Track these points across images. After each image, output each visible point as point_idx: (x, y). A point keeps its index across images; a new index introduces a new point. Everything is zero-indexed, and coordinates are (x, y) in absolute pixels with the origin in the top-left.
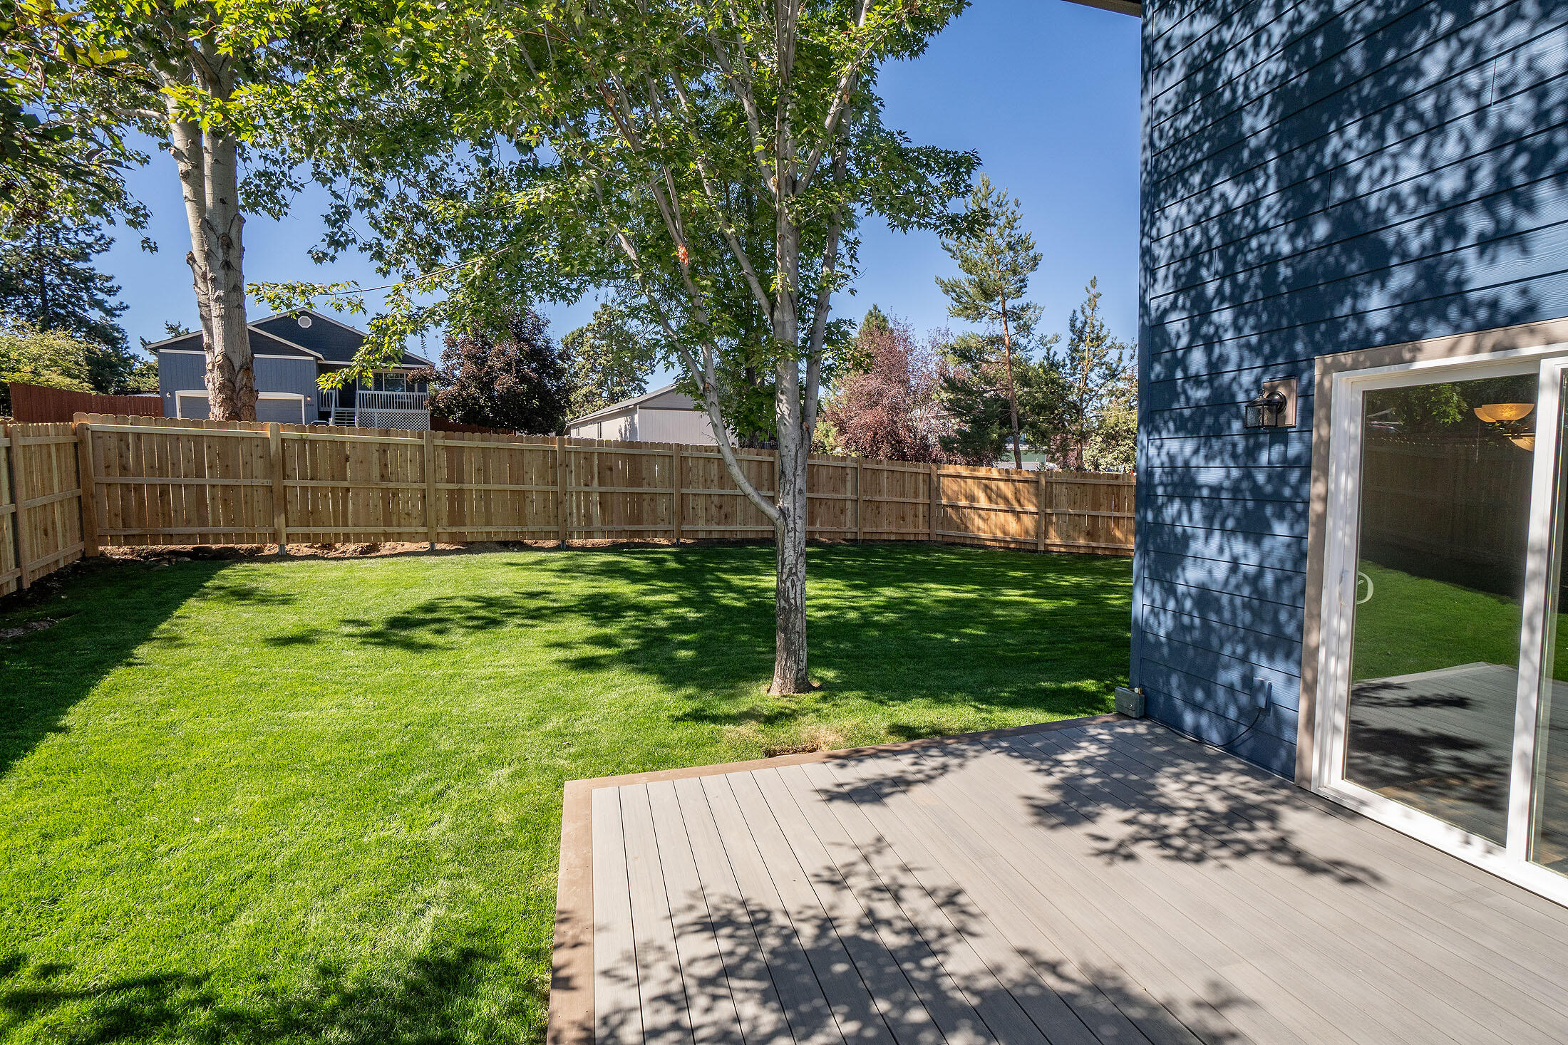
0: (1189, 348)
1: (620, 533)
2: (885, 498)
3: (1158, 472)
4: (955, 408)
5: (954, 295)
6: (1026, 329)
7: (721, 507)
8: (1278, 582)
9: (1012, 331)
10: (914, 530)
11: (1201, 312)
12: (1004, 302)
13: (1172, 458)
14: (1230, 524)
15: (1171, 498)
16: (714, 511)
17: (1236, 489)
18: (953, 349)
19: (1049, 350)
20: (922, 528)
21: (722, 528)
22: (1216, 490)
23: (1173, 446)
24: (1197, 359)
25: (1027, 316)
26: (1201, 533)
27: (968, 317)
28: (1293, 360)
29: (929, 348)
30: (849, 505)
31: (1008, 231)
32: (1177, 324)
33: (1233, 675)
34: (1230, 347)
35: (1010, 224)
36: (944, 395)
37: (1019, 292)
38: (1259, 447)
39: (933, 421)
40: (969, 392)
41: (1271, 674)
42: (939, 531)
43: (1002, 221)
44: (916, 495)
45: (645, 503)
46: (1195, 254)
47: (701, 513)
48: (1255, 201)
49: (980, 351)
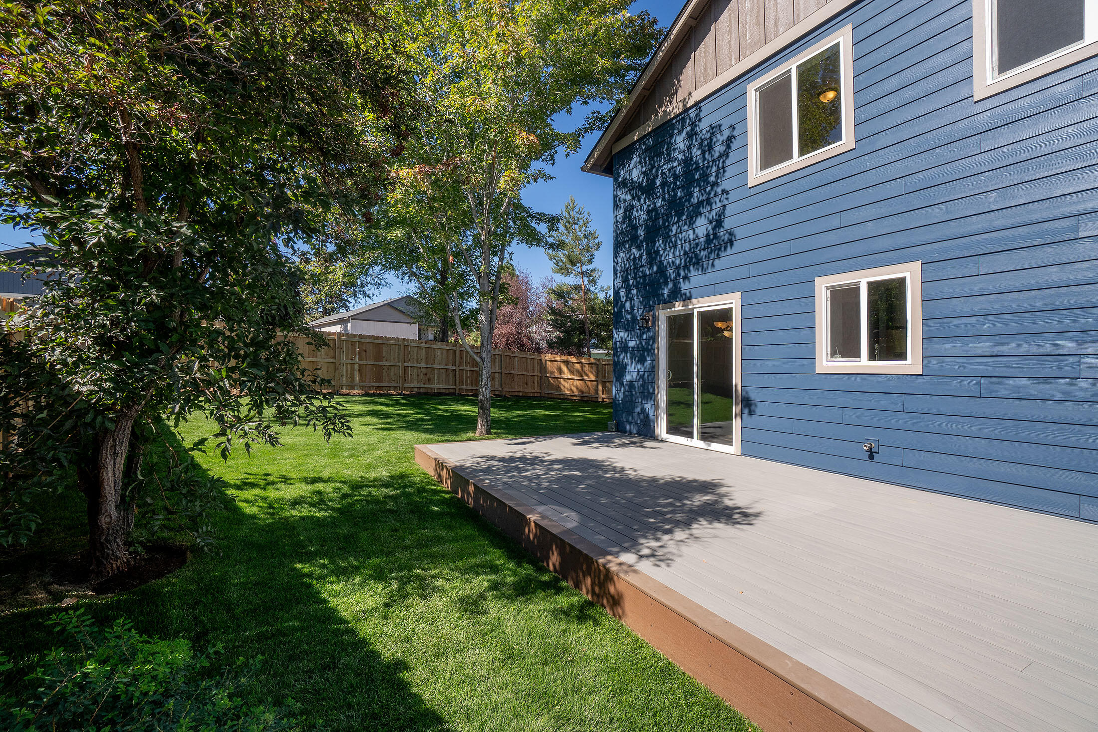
0: (626, 301)
1: (370, 387)
2: (516, 372)
3: (618, 343)
4: (556, 324)
5: (555, 261)
6: (594, 282)
7: (426, 374)
8: (648, 376)
9: (586, 283)
10: (532, 391)
11: (628, 291)
12: (582, 266)
13: (621, 338)
14: (637, 359)
15: (622, 352)
16: (422, 376)
17: (638, 348)
18: (554, 291)
19: (606, 293)
20: (537, 390)
21: (426, 386)
22: (633, 348)
23: (622, 334)
24: (628, 305)
25: (595, 274)
26: (630, 363)
27: (562, 274)
28: (650, 307)
29: (541, 288)
30: (497, 375)
31: (584, 228)
32: (622, 293)
33: (638, 410)
34: (636, 302)
35: (585, 225)
36: (549, 317)
37: (590, 262)
38: (643, 333)
39: (543, 333)
40: (563, 316)
41: (647, 406)
42: (546, 391)
43: (581, 223)
44: (534, 371)
45: (384, 371)
46: (627, 270)
47: (415, 377)
48: (641, 256)
49: (569, 294)
